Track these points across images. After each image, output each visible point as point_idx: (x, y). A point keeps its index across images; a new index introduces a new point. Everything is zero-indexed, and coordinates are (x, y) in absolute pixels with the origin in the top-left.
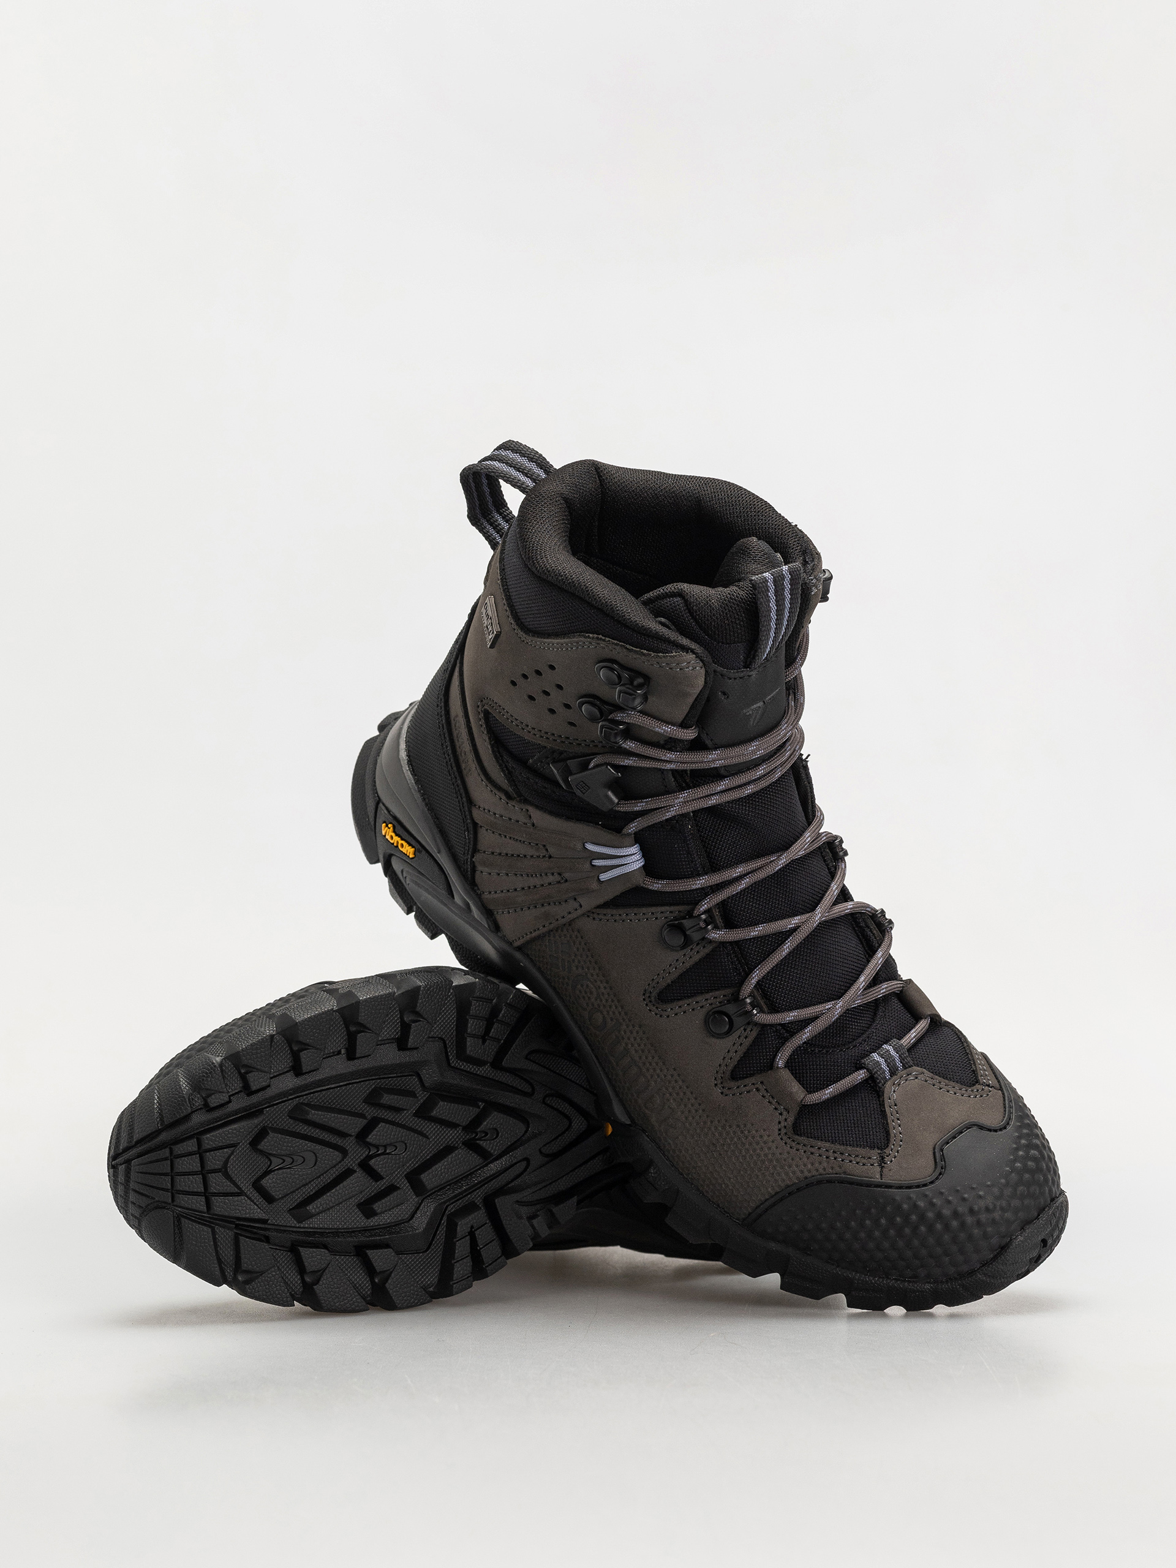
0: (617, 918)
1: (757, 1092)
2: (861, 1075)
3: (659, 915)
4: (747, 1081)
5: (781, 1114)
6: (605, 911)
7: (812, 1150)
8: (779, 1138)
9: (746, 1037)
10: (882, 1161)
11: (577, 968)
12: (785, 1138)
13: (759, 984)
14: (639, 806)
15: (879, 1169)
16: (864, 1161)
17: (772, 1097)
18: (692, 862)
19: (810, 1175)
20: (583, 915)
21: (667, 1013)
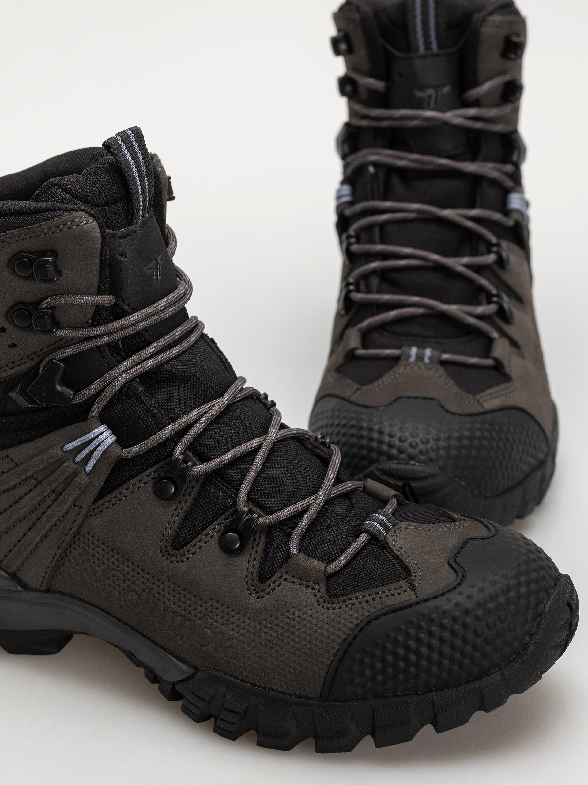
0: (114, 500)
1: (285, 582)
2: (363, 538)
3: (146, 480)
4: (273, 578)
5: (313, 589)
6: (100, 502)
7: (352, 602)
8: (320, 607)
9: (258, 545)
10: (412, 587)
11: (99, 566)
12: (325, 604)
13: (249, 494)
14: (93, 388)
15: (412, 592)
16: (398, 591)
17: (300, 580)
18: (154, 417)
19: (359, 621)
20: (86, 517)
21: (186, 557)
